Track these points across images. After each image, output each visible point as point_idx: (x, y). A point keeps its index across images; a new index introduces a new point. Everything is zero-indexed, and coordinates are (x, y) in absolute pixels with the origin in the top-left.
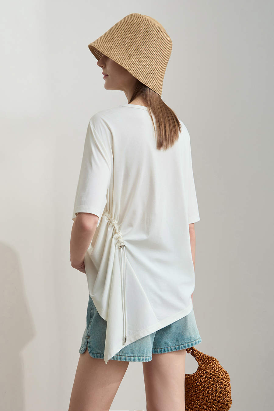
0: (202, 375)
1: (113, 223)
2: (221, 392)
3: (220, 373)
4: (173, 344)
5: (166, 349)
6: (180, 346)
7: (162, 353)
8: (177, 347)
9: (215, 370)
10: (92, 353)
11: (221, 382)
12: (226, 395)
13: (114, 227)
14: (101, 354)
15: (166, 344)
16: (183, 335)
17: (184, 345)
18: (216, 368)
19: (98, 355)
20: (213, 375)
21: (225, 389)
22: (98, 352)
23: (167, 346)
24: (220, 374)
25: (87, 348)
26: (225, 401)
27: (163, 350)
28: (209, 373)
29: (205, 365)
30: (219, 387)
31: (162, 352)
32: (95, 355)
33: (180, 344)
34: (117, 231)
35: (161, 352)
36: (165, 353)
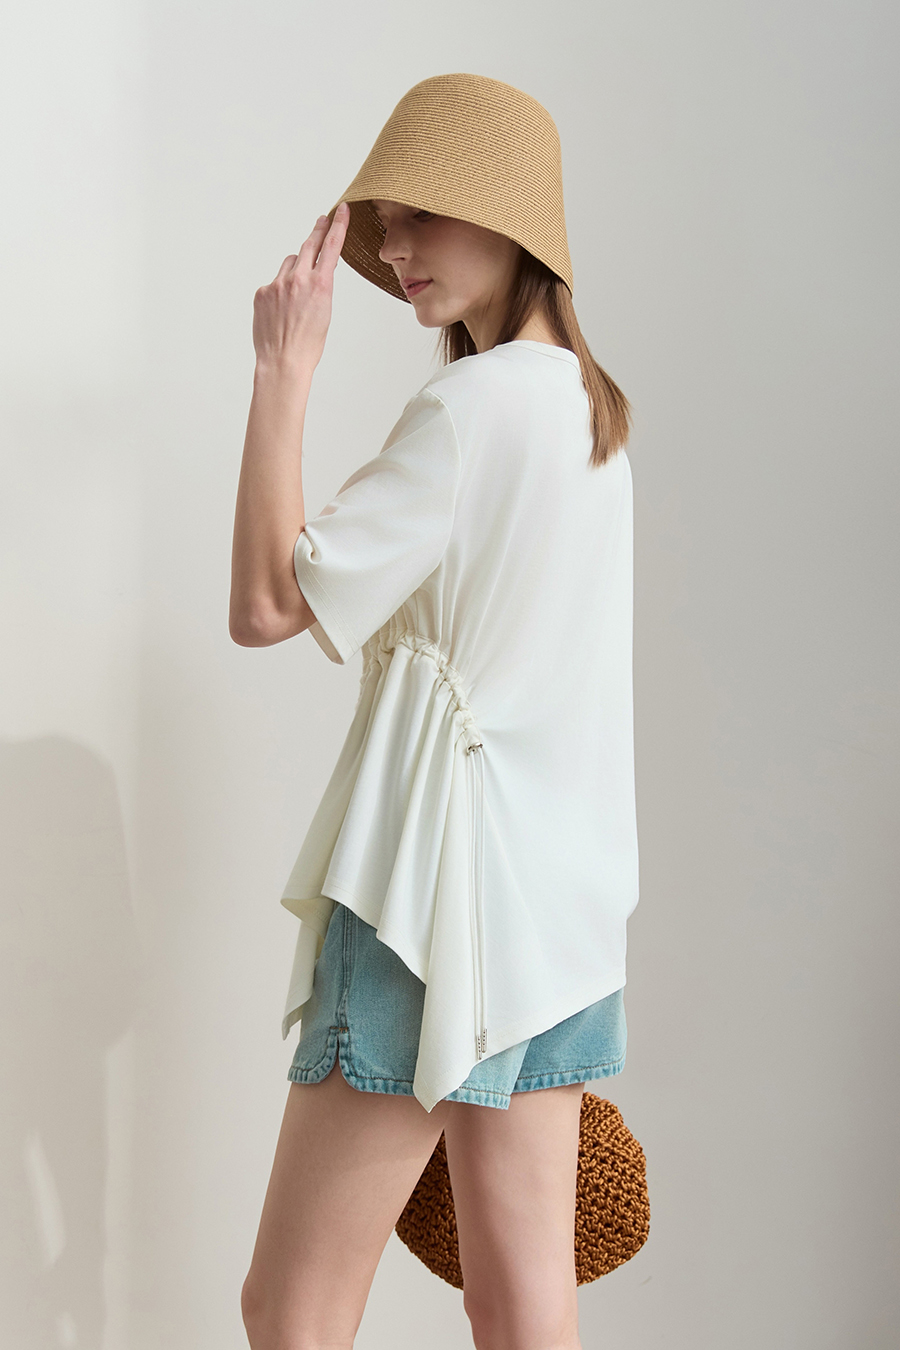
0: (585, 1149)
1: (452, 681)
2: (628, 1204)
3: (630, 1147)
4: (570, 1064)
5: (546, 1079)
6: (594, 1070)
7: (531, 1090)
8: (584, 1071)
9: (617, 1138)
10: (356, 1076)
11: (632, 1176)
12: (639, 1212)
13: (454, 695)
14: (385, 1080)
15: (550, 1063)
16: (607, 1040)
17: (606, 1067)
18: (605, 1124)
19: (376, 1081)
20: (613, 1153)
21: (639, 1195)
22: (376, 1073)
23: (550, 1070)
24: (629, 1150)
25: (337, 1061)
26: (636, 1229)
27: (535, 1081)
28: (601, 1145)
29: (591, 1124)
30: (626, 1188)
31: (532, 1086)
32: (368, 1082)
33: (595, 1063)
34: (463, 705)
35: (529, 1088)
36: (539, 1090)
